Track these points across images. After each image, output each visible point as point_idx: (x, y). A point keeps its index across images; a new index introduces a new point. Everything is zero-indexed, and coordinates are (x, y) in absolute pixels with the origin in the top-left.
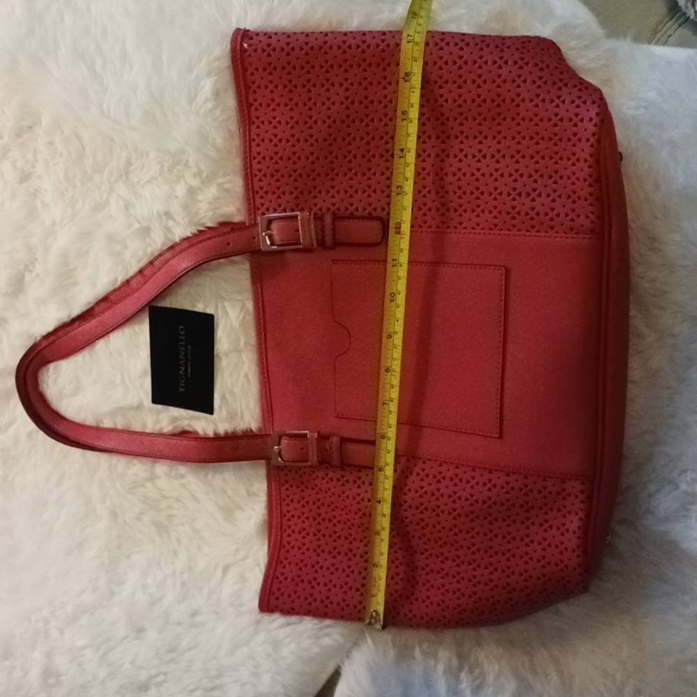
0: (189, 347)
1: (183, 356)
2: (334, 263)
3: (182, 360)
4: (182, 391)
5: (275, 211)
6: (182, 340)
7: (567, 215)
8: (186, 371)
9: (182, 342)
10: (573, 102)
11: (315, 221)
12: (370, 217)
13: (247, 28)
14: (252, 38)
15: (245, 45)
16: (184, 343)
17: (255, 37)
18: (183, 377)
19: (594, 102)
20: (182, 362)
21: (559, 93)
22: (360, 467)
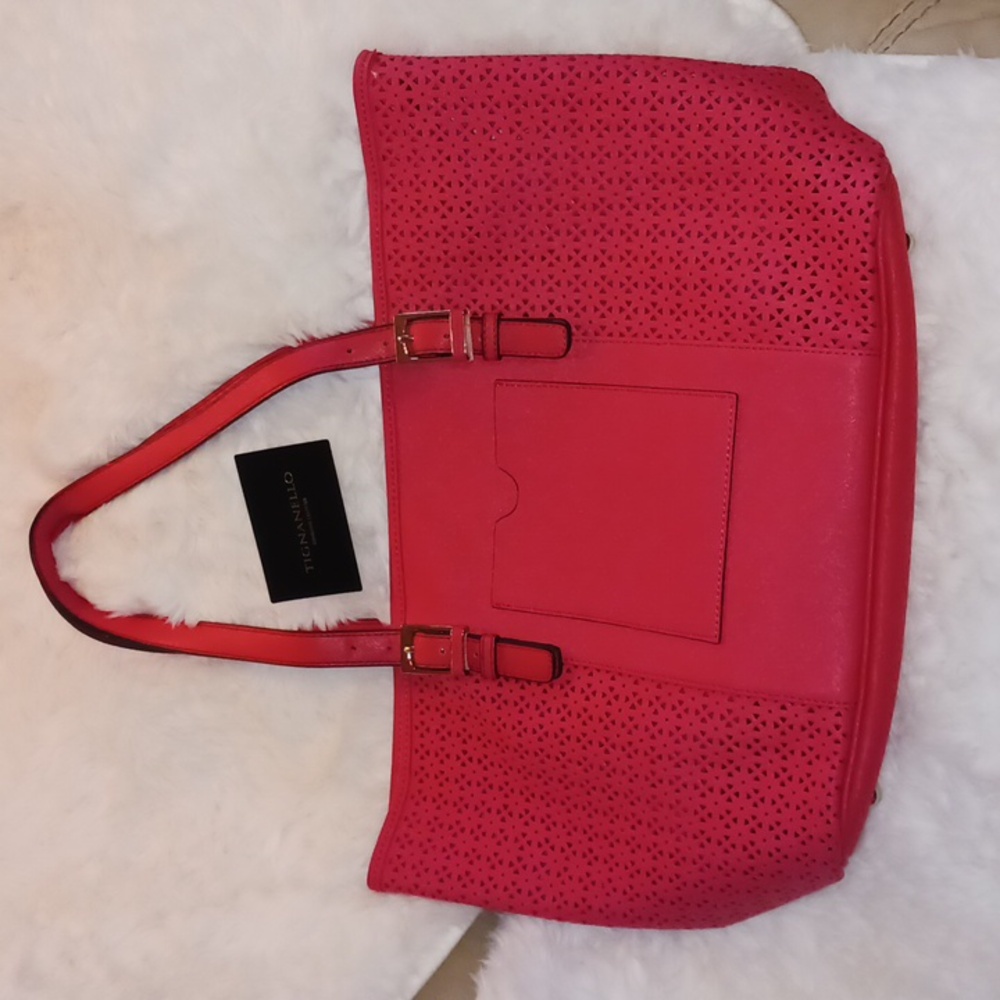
0: (305, 499)
1: (300, 517)
2: (499, 384)
3: (299, 523)
4: (310, 571)
5: (417, 308)
6: (292, 494)
7: (828, 320)
8: (308, 538)
9: (294, 495)
10: (841, 158)
11: (471, 322)
12: (551, 320)
13: (378, 51)
14: (384, 65)
15: (375, 74)
16: (296, 497)
17: (388, 63)
18: (307, 548)
19: (871, 160)
20: (299, 527)
21: (822, 145)
22: (523, 681)
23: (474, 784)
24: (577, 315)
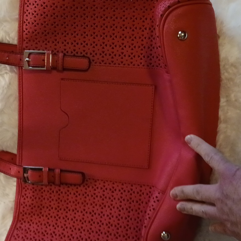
2: (62, 80)
22: (69, 185)
23: (53, 217)
24: (93, 56)
